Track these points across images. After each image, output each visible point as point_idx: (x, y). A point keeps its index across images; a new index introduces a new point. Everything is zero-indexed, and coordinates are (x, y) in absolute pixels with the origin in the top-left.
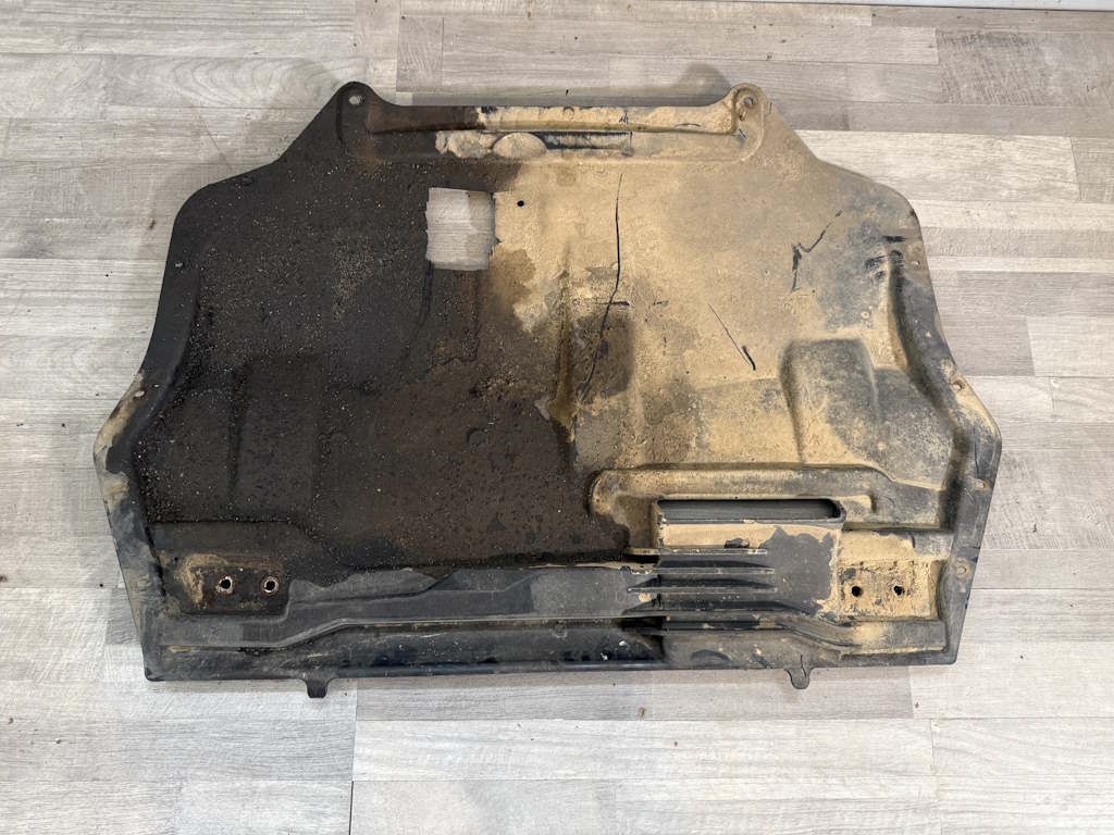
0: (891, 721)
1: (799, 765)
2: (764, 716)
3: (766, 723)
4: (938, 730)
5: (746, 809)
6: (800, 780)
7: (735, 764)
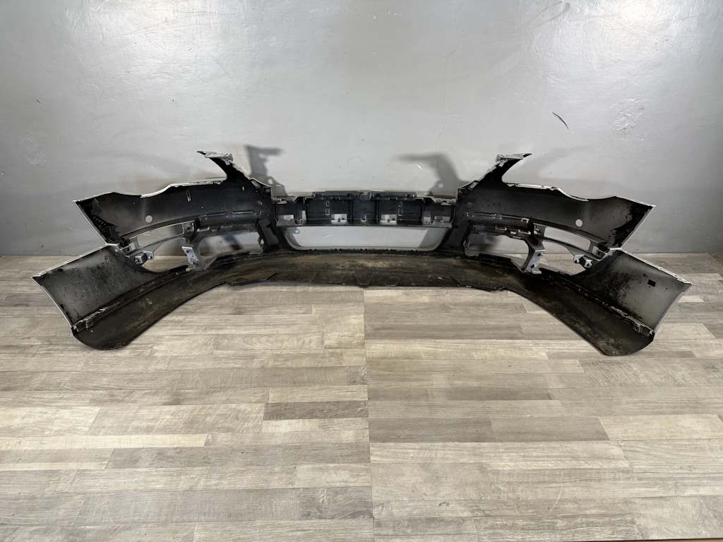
0: (600, 442)
1: (565, 457)
2: (544, 440)
3: (547, 443)
4: (622, 444)
5: (547, 472)
6: (568, 462)
7: (537, 457)
